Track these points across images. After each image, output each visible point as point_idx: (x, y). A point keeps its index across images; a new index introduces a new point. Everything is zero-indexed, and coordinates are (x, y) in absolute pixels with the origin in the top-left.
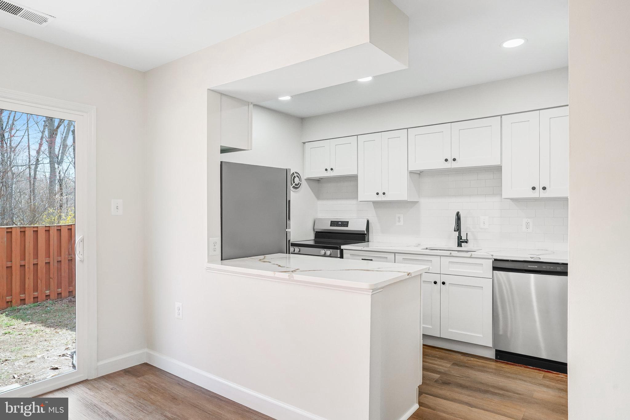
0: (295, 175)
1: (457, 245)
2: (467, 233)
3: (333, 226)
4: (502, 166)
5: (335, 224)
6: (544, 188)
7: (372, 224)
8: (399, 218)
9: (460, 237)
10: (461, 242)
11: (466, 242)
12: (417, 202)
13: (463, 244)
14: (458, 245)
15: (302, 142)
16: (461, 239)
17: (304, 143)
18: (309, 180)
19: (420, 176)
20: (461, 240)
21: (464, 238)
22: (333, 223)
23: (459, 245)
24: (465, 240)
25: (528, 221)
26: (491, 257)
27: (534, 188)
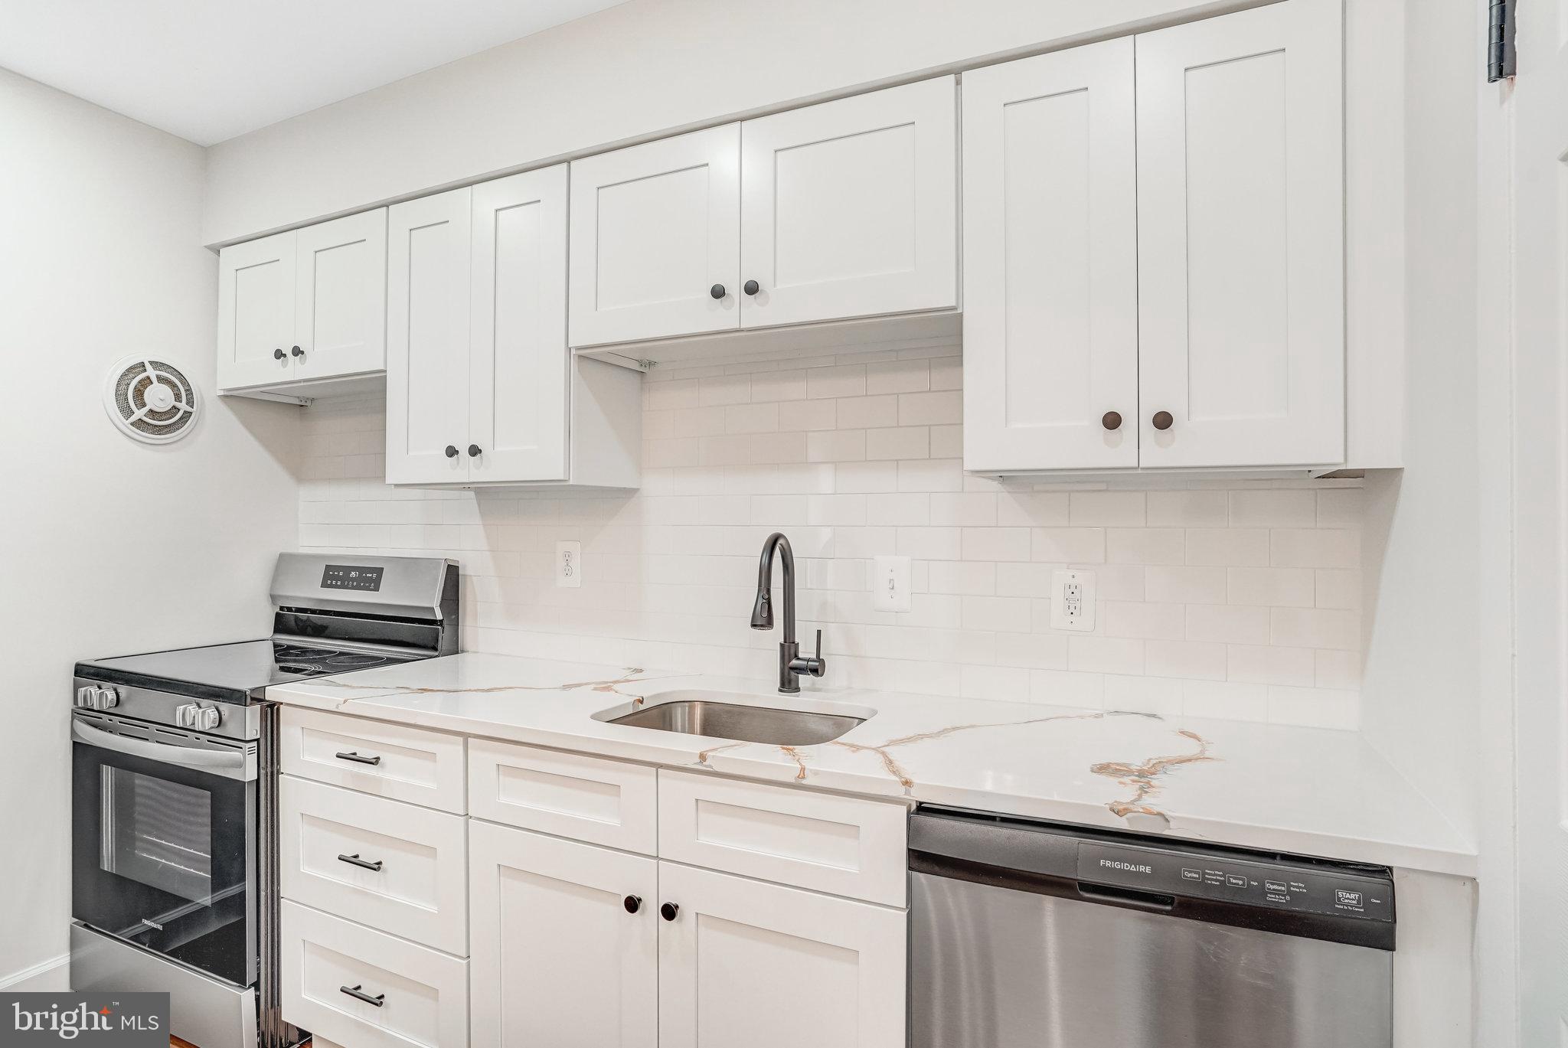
0: (151, 372)
1: (779, 685)
2: (819, 632)
3: (331, 586)
4: (961, 315)
5: (337, 578)
6: (1163, 421)
7: (474, 578)
8: (568, 556)
9: (789, 648)
10: (792, 668)
11: (815, 671)
12: (635, 490)
13: (804, 680)
14: (783, 684)
15: (205, 247)
16: (796, 657)
17: (216, 250)
18: (233, 398)
19: (642, 380)
20: (794, 662)
21: (806, 650)
22: (336, 575)
23: (788, 684)
24: (808, 660)
25: (1073, 582)
26: (899, 792)
27: (1112, 421)
